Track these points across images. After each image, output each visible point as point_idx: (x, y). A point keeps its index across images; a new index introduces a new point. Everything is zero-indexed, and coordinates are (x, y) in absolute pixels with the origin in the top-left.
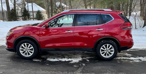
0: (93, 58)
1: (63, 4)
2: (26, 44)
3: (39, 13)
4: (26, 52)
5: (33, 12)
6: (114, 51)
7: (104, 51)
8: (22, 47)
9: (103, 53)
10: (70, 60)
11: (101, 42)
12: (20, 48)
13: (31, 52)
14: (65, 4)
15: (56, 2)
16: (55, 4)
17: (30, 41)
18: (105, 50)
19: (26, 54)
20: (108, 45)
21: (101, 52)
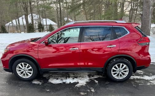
0: (101, 77)
1: (69, 19)
2: (23, 64)
3: (51, 26)
4: (24, 72)
5: (47, 25)
6: (128, 71)
7: (116, 71)
8: (20, 68)
9: (115, 74)
10: (75, 80)
11: (113, 61)
12: (17, 69)
13: (30, 73)
14: (71, 19)
15: (64, 17)
16: (64, 19)
17: (28, 61)
18: (118, 70)
19: (24, 75)
20: (121, 64)
21: (112, 73)
